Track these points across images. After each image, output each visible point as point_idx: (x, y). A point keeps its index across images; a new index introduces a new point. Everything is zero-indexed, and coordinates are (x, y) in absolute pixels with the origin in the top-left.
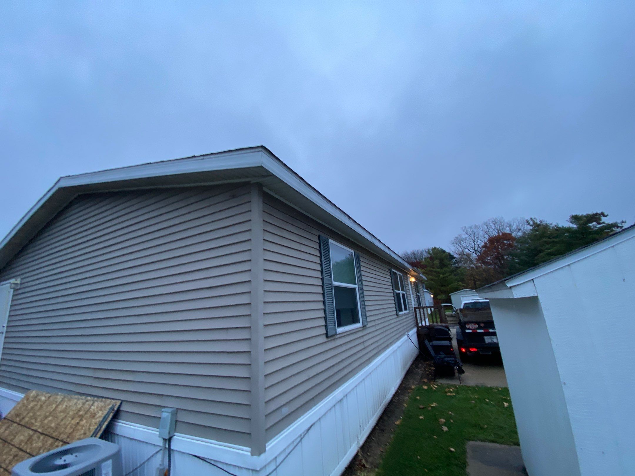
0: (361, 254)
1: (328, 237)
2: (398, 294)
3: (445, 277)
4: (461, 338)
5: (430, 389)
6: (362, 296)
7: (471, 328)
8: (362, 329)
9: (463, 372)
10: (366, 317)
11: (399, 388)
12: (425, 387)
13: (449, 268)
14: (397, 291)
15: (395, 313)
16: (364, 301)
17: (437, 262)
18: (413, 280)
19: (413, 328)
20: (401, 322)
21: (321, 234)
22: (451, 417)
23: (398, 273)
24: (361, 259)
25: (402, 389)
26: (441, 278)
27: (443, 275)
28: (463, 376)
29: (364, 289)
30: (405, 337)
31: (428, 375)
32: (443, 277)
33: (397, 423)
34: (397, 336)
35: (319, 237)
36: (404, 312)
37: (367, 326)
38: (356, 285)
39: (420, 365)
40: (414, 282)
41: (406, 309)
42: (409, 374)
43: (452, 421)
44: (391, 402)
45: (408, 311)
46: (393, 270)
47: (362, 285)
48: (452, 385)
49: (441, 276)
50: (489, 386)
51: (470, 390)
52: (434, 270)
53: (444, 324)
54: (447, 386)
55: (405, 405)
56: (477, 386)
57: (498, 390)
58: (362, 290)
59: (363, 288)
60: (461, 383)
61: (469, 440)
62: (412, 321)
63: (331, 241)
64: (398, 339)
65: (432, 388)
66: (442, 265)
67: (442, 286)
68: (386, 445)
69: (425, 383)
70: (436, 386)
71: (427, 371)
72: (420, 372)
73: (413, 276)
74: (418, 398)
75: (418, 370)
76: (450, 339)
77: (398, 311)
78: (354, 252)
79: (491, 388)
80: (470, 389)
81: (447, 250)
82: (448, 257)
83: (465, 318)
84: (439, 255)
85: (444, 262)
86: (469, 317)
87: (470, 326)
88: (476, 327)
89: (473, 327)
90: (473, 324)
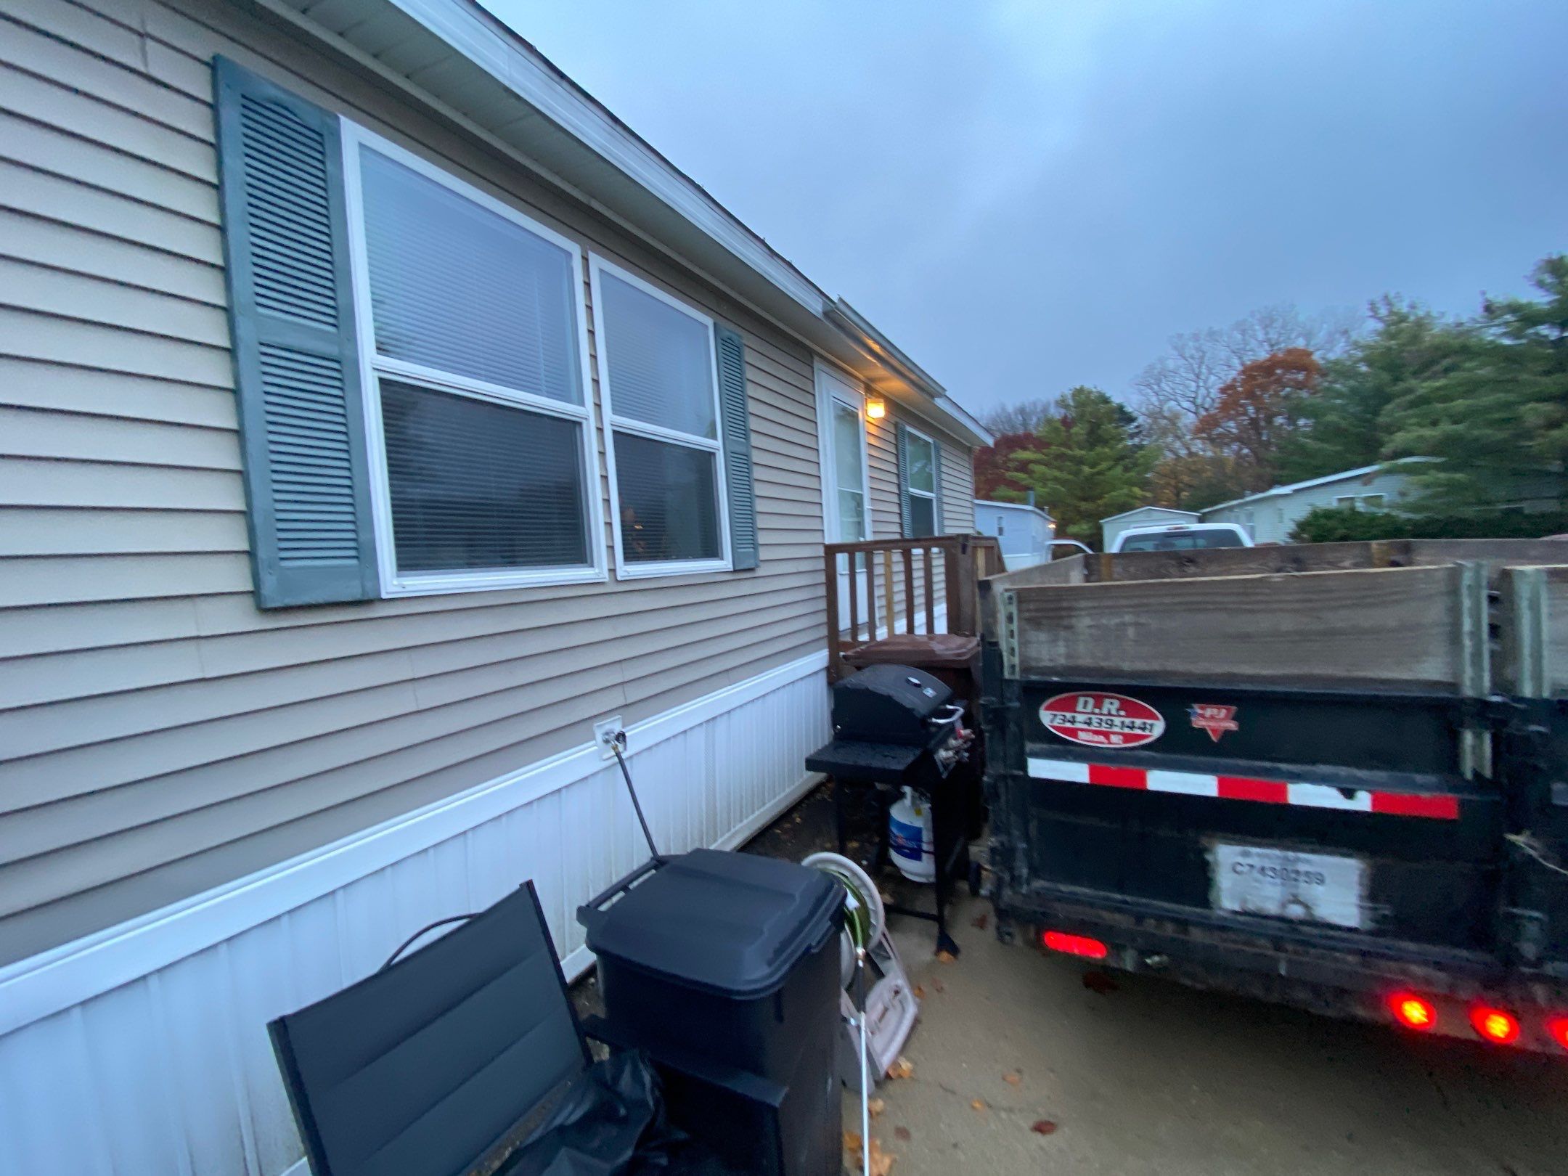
3: (1099, 473)
7: (1084, 738)
13: (1112, 448)
17: (1079, 430)
18: (875, 410)
26: (1085, 477)
27: (1093, 466)
32: (1093, 475)
49: (1086, 469)
52: (1070, 452)
66: (1095, 438)
82: (1116, 416)
83: (1043, 636)
84: (1089, 409)
85: (1100, 432)
86: (1090, 627)
87: (1078, 726)
88: (1147, 737)
89: (1114, 738)
90: (1117, 704)
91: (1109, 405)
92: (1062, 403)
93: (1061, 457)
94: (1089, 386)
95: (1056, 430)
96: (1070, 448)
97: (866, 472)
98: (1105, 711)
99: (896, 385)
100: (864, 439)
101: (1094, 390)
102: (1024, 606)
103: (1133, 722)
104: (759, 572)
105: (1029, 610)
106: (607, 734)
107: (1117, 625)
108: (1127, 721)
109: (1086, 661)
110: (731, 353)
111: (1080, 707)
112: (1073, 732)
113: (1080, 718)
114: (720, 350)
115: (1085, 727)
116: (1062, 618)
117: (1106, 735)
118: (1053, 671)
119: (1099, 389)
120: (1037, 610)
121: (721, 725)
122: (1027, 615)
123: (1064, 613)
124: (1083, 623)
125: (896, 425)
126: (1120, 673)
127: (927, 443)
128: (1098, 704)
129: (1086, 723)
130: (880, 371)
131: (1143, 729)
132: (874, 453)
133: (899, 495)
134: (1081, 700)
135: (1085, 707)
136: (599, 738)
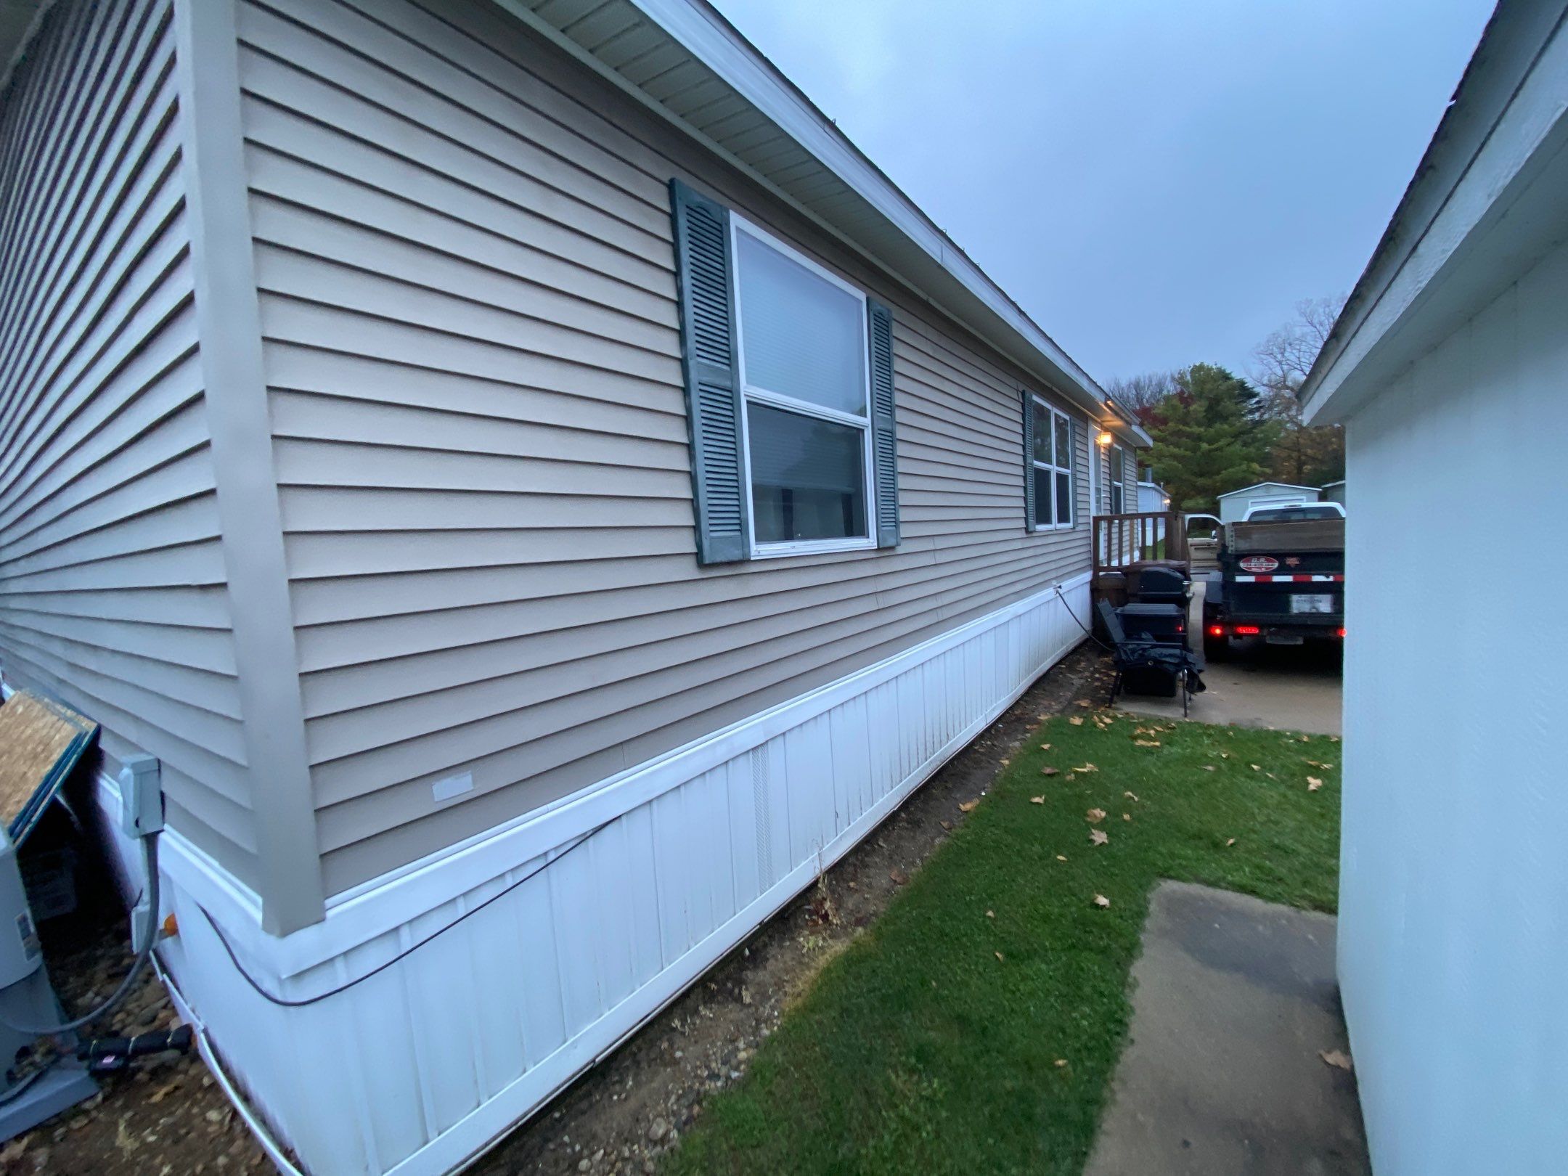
0: (897, 313)
1: (725, 202)
2: (1042, 476)
3: (1216, 450)
4: (1218, 599)
5: (1088, 728)
6: (888, 455)
7: (1254, 570)
8: (873, 555)
9: (1202, 687)
10: (897, 524)
11: (1000, 719)
12: (1077, 721)
13: (1231, 425)
14: (1038, 464)
15: (1022, 524)
16: (894, 474)
17: (1198, 408)
18: (1106, 439)
19: (1081, 570)
20: (1039, 551)
21: (683, 178)
22: (1127, 806)
23: (1055, 411)
24: (897, 331)
25: (1011, 720)
26: (1203, 453)
27: (1210, 443)
28: (1198, 697)
29: (898, 436)
30: (1049, 593)
31: (1097, 689)
32: (1210, 451)
33: (968, 806)
34: (1018, 587)
35: (671, 186)
36: (1055, 525)
37: (900, 550)
38: (865, 416)
39: (1083, 664)
40: (1110, 448)
41: (1063, 517)
42: (1043, 685)
43: (1126, 817)
44: (967, 752)
45: (1070, 525)
46: (1035, 398)
47: (893, 422)
48: (1159, 721)
49: (1205, 446)
50: (1272, 728)
51: (1210, 736)
52: (1188, 429)
53: (1174, 563)
54: (1141, 720)
55: (1006, 762)
56: (1232, 726)
57: (1299, 741)
58: (887, 439)
59: (892, 432)
60: (1186, 715)
61: (1165, 874)
62: (1080, 552)
63: (736, 220)
64: (1020, 595)
65: (1095, 725)
66: (1214, 414)
67: (1202, 475)
68: (913, 863)
69: (1079, 711)
70: (1108, 721)
71: (1098, 679)
72: (1077, 681)
73: (1106, 430)
74: (1046, 746)
75: (1072, 677)
76: (1183, 602)
77: (1031, 520)
78: (868, 299)
79: (1278, 735)
80: (1212, 731)
81: (1237, 374)
82: (1237, 392)
84: (1209, 386)
85: (1220, 408)
86: (1257, 538)
87: (1251, 566)
88: (1273, 568)
90: (1264, 559)
91: (1230, 382)
92: (1180, 380)
93: (1179, 434)
94: (1209, 362)
95: (1174, 408)
96: (1186, 424)
98: (1261, 561)
101: (1214, 367)
103: (1269, 564)
104: (1078, 528)
107: (1264, 538)
108: (1267, 564)
109: (1256, 547)
115: (1255, 566)
117: (1260, 568)
119: (1219, 366)
123: (1252, 533)
126: (1265, 550)
128: (1258, 560)
131: (1272, 565)
132: (1104, 464)
133: (1112, 486)
135: (1253, 561)
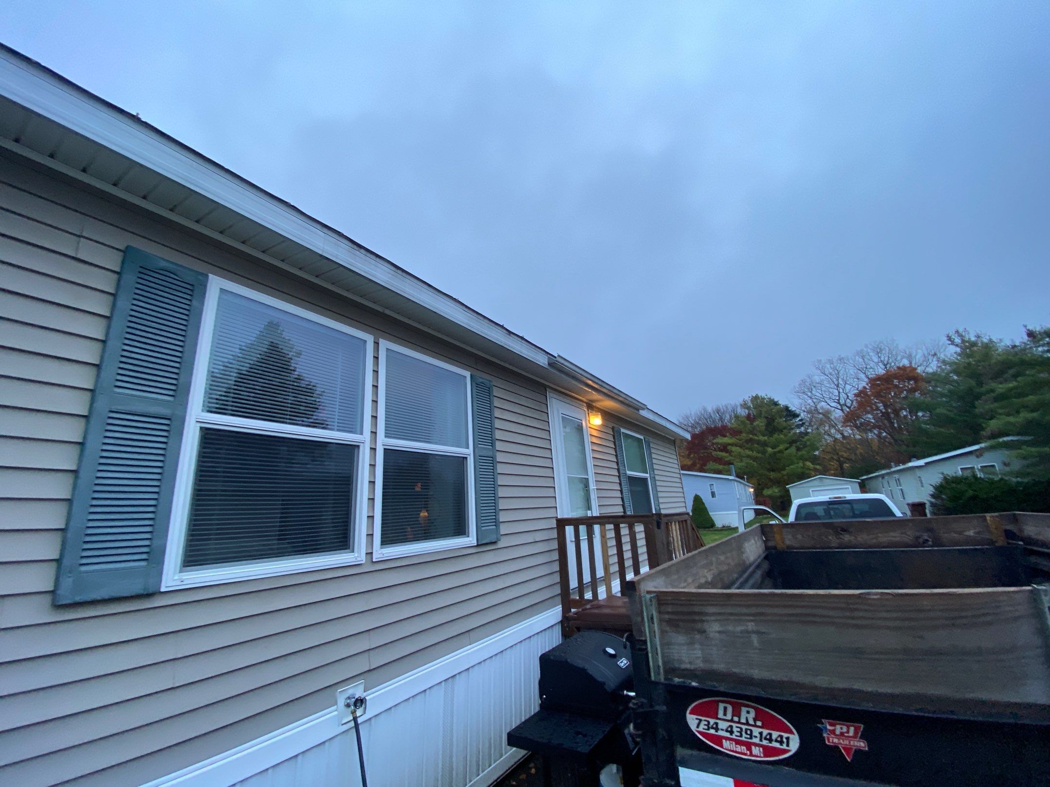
3: (778, 452)
7: (727, 746)
17: (760, 423)
19: (537, 610)
26: (770, 455)
27: (773, 448)
52: (756, 438)
67: (773, 471)
81: (783, 402)
82: (785, 414)
83: (681, 638)
84: (764, 409)
85: (775, 424)
86: (719, 632)
87: (720, 733)
88: (786, 751)
89: (756, 750)
90: (753, 714)
91: (778, 407)
92: (744, 405)
93: (751, 441)
94: (762, 394)
95: (743, 422)
96: (756, 435)
97: (590, 463)
98: (743, 720)
99: (608, 404)
100: (587, 440)
101: (766, 397)
102: (663, 608)
103: (770, 734)
104: (501, 544)
105: (668, 613)
106: (349, 698)
107: (742, 632)
108: (765, 732)
109: (720, 666)
110: (482, 392)
111: (721, 714)
112: (718, 740)
113: (723, 725)
114: (474, 391)
115: (728, 735)
116: (694, 621)
117: (749, 746)
118: (692, 674)
119: (769, 396)
120: (673, 613)
121: (460, 682)
122: (667, 617)
123: (697, 618)
124: (714, 628)
125: (613, 428)
126: (750, 681)
127: (639, 440)
128: (737, 713)
129: (727, 731)
130: (595, 396)
131: (781, 742)
132: (595, 448)
133: (619, 477)
134: (721, 706)
135: (725, 714)
136: (341, 701)
